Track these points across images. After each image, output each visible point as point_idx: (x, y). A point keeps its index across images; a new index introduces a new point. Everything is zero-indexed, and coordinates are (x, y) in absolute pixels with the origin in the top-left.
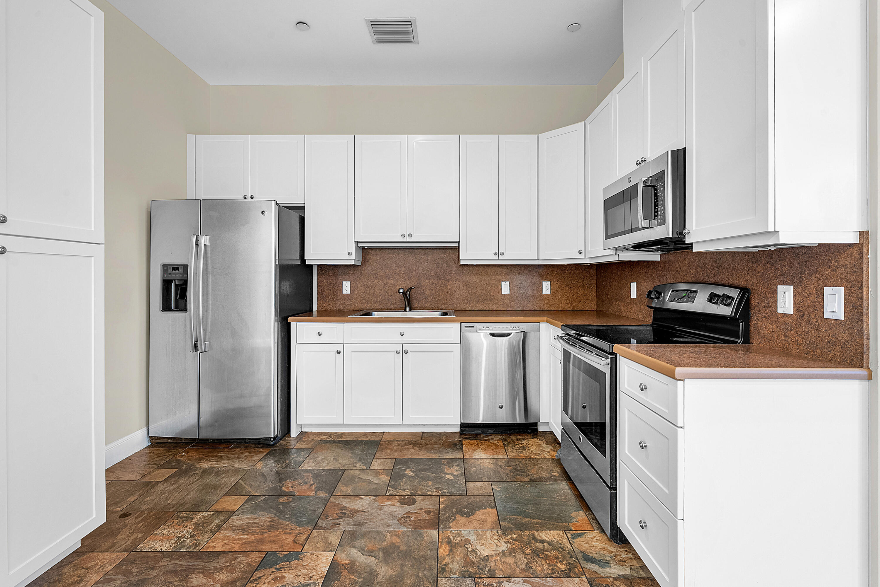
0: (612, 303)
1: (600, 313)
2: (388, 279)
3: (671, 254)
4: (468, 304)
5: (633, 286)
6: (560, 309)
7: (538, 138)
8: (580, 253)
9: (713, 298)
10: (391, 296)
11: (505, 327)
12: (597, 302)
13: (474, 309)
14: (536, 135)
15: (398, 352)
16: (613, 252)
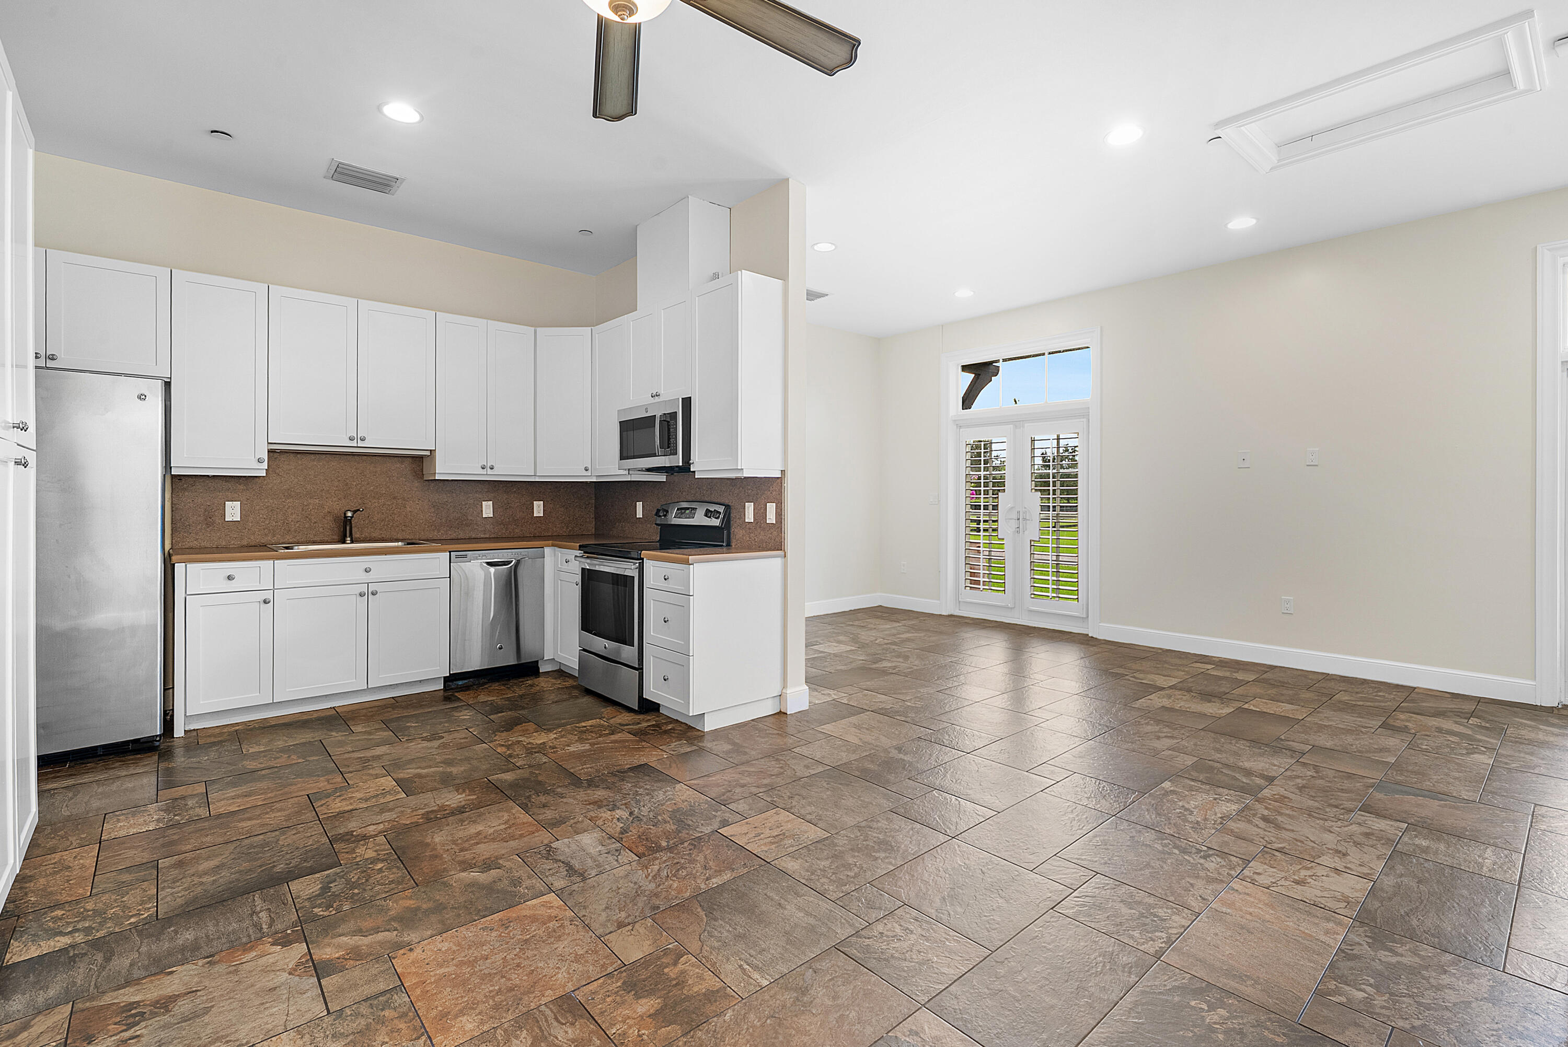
0: (615, 524)
1: (597, 536)
2: (311, 498)
3: (675, 476)
4: (436, 531)
5: (639, 505)
6: (555, 534)
7: (535, 332)
8: (586, 470)
9: (708, 514)
10: (315, 522)
11: (505, 554)
12: (595, 524)
13: (444, 537)
14: (533, 328)
15: (361, 595)
16: (626, 472)
